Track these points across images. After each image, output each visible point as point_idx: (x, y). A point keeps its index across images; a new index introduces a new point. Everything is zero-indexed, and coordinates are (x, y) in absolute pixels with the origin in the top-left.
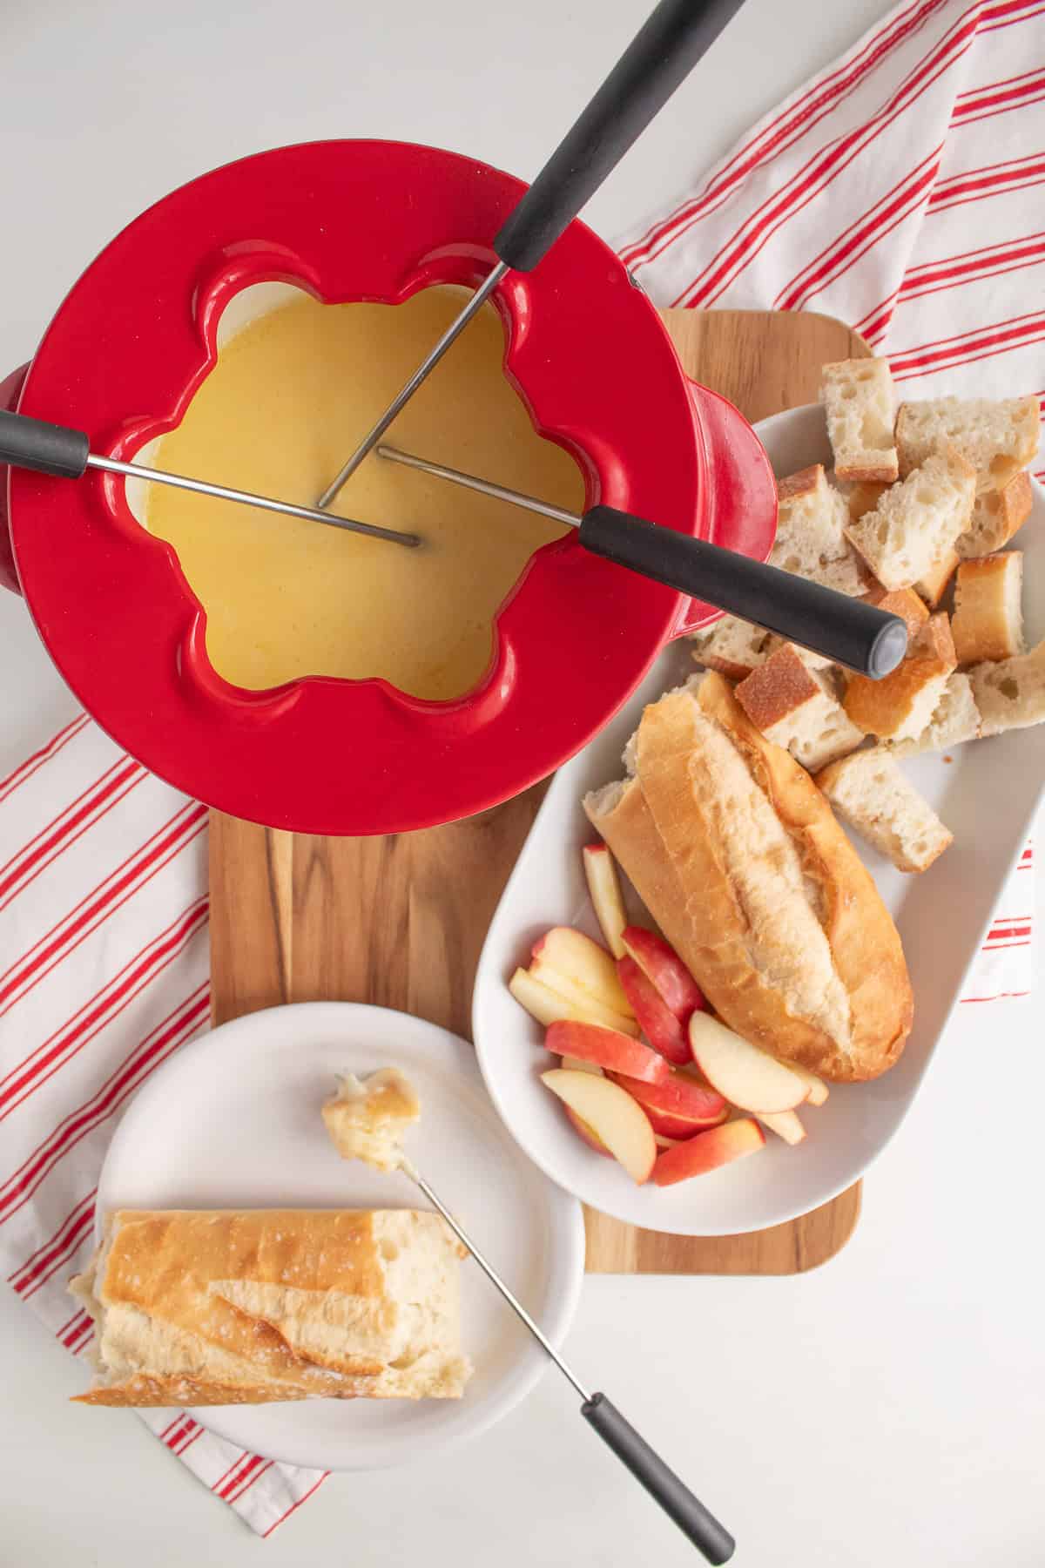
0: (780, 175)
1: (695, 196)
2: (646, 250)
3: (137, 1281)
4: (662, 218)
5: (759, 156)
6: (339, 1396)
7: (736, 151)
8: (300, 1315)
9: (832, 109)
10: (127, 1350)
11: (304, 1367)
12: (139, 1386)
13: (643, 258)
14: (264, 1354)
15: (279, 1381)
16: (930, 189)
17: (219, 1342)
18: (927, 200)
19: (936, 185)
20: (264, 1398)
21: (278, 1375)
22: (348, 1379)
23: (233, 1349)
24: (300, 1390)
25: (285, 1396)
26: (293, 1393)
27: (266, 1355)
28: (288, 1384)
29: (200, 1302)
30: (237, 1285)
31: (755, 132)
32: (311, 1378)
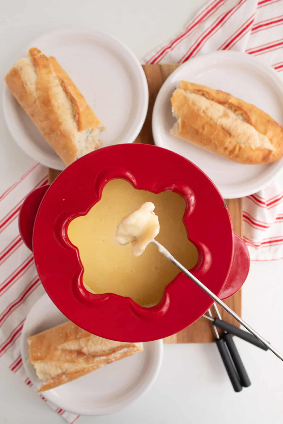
0: (208, 24)
1: (183, 31)
2: (170, 47)
3: (39, 354)
4: (174, 38)
5: (202, 19)
6: (108, 363)
7: (195, 18)
8: (86, 346)
9: (223, 4)
10: (45, 373)
11: (94, 359)
12: (52, 381)
13: (169, 50)
14: (81, 360)
15: (89, 365)
16: (251, 26)
17: (68, 361)
18: (251, 30)
19: (254, 25)
20: (89, 371)
21: (88, 364)
22: (108, 357)
23: (72, 361)
24: (96, 366)
25: (94, 369)
26: (95, 367)
27: (82, 360)
28: (92, 365)
29: (58, 353)
30: (66, 344)
31: (200, 12)
32: (97, 361)
